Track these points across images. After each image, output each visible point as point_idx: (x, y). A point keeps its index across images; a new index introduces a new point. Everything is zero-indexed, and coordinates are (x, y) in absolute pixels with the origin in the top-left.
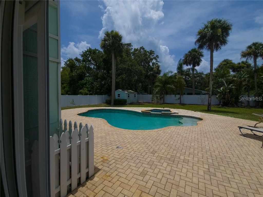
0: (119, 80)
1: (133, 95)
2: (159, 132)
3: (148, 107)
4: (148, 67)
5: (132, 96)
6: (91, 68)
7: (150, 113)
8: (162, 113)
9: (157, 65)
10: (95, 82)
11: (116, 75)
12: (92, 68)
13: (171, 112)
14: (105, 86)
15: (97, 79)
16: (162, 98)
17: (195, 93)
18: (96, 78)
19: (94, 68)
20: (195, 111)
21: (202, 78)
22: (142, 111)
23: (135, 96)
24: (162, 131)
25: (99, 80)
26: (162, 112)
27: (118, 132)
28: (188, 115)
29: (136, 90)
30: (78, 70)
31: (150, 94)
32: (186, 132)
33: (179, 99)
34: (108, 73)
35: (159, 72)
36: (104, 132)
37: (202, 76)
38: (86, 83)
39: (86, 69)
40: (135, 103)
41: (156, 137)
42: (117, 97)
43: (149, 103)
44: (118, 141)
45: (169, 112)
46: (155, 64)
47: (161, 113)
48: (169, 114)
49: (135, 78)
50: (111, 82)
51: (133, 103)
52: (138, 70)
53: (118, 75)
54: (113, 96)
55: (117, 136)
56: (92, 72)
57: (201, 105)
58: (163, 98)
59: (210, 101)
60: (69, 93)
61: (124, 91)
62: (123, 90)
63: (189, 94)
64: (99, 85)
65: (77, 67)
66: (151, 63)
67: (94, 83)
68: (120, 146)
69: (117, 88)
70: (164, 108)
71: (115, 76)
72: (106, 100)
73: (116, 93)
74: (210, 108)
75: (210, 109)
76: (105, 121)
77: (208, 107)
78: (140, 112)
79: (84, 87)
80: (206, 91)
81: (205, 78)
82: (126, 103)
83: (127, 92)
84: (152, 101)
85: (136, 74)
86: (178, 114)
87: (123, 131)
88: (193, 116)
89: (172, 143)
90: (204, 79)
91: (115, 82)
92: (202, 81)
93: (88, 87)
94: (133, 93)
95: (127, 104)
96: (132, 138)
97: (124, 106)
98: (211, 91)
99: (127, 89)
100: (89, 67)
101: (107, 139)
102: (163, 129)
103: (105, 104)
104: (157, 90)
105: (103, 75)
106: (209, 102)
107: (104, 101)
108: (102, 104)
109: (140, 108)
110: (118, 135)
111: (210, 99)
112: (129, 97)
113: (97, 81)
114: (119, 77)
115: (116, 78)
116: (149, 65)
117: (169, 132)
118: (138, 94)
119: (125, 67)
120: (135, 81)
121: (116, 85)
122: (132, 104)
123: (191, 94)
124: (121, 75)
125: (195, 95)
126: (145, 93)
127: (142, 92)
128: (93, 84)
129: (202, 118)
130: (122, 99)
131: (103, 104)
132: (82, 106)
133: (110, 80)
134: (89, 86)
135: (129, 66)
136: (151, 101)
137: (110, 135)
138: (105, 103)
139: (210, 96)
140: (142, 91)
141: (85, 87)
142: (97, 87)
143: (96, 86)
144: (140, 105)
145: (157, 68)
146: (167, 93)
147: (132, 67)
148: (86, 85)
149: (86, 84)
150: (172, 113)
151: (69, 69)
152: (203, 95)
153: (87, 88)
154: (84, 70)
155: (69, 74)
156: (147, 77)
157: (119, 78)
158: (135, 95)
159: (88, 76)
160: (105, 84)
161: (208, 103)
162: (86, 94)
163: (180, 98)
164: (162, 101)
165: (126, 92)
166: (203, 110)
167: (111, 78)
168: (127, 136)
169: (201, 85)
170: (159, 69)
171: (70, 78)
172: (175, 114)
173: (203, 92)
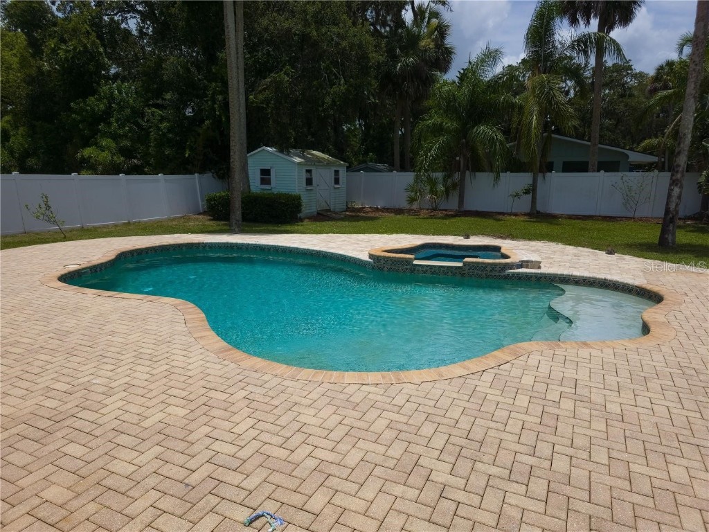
0: (261, 97)
1: (328, 174)
2: (472, 382)
3: (397, 233)
4: (393, 32)
5: (323, 177)
6: (127, 32)
7: (408, 262)
8: (465, 264)
9: (434, 21)
10: (149, 106)
11: (247, 70)
12: (135, 32)
13: (507, 257)
14: (201, 131)
15: (159, 94)
16: (454, 186)
17: (599, 163)
18: (153, 84)
19: (142, 34)
20: (610, 253)
21: (626, 93)
22: (371, 256)
23: (337, 181)
24: (488, 377)
25: (168, 96)
26: (467, 259)
27: (258, 390)
28: (586, 274)
29: (339, 153)
30: (63, 41)
31: (403, 168)
32: (612, 380)
33: (527, 192)
34: (212, 58)
35: (443, 57)
36: (184, 394)
37: (627, 83)
38: (108, 113)
39: (99, 37)
40: (336, 213)
41: (465, 424)
42: (256, 186)
43: (399, 211)
44: (258, 459)
45: (497, 261)
46: (427, 15)
47: (460, 264)
48: (498, 269)
49: (335, 88)
50: (226, 106)
51: (329, 211)
52: (352, 46)
53: (255, 72)
54: (237, 176)
55: (250, 422)
56: (136, 55)
57: (621, 218)
58: (458, 190)
59: (674, 199)
60: (31, 162)
61: (288, 154)
62: (281, 151)
63: (569, 167)
64: (169, 121)
65: (55, 24)
66: (409, 7)
67: (148, 111)
68: (270, 507)
69: (254, 142)
70: (467, 237)
71: (242, 78)
72: (209, 200)
73: (250, 161)
74: (674, 234)
75: (670, 238)
76: (195, 314)
77: (664, 232)
78: (364, 257)
79: (99, 131)
80: (644, 151)
81: (636, 93)
82: (300, 211)
83: (303, 157)
84: (412, 200)
85: (343, 64)
86: (539, 268)
87: (286, 383)
88: (609, 277)
89: (561, 464)
90: (631, 95)
91: (243, 110)
92: (622, 107)
93: (121, 132)
94: (329, 164)
95: (301, 220)
96: (336, 435)
97: (288, 228)
98: (687, 148)
99: (302, 144)
100: (114, 26)
101: (195, 448)
102: (490, 360)
103: (205, 220)
104: (434, 148)
105: (188, 70)
106: (672, 206)
107: (202, 205)
108: (189, 220)
109: (361, 236)
110: (258, 415)
111: (676, 190)
112: (309, 182)
113: (160, 101)
114: (263, 82)
115: (250, 88)
116: (400, 22)
117: (528, 380)
118: (349, 169)
119: (289, 30)
120: (334, 101)
121: (248, 124)
122: (325, 219)
123: (581, 167)
124: (271, 72)
125: (598, 171)
126: (381, 166)
127: (365, 162)
128: (143, 115)
129: (655, 288)
130: (280, 196)
131: (197, 216)
132: (95, 228)
133: (220, 98)
134: (122, 126)
135: (306, 24)
136: (404, 204)
137: (215, 412)
138: (204, 213)
139: (679, 176)
140: (366, 153)
141: (105, 135)
142: (164, 134)
143: (158, 129)
144: (361, 223)
145: (435, 40)
146: (476, 166)
147: (324, 30)
148: (110, 124)
149: (105, 117)
150: (511, 266)
151: (20, 36)
152: (631, 170)
153: (115, 137)
154: (93, 43)
155: (23, 63)
156: (390, 82)
157: (264, 90)
158: (337, 172)
159: (116, 76)
160: (197, 120)
161: (667, 211)
162: (113, 169)
163: (532, 190)
164: (453, 204)
165: (298, 160)
166: (641, 245)
167: (225, 84)
168: (308, 417)
169: (616, 125)
170: (443, 44)
171: (28, 84)
172: (527, 267)
173: (635, 157)
